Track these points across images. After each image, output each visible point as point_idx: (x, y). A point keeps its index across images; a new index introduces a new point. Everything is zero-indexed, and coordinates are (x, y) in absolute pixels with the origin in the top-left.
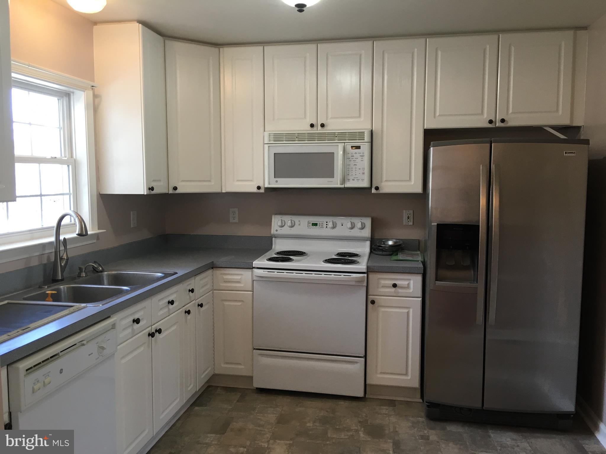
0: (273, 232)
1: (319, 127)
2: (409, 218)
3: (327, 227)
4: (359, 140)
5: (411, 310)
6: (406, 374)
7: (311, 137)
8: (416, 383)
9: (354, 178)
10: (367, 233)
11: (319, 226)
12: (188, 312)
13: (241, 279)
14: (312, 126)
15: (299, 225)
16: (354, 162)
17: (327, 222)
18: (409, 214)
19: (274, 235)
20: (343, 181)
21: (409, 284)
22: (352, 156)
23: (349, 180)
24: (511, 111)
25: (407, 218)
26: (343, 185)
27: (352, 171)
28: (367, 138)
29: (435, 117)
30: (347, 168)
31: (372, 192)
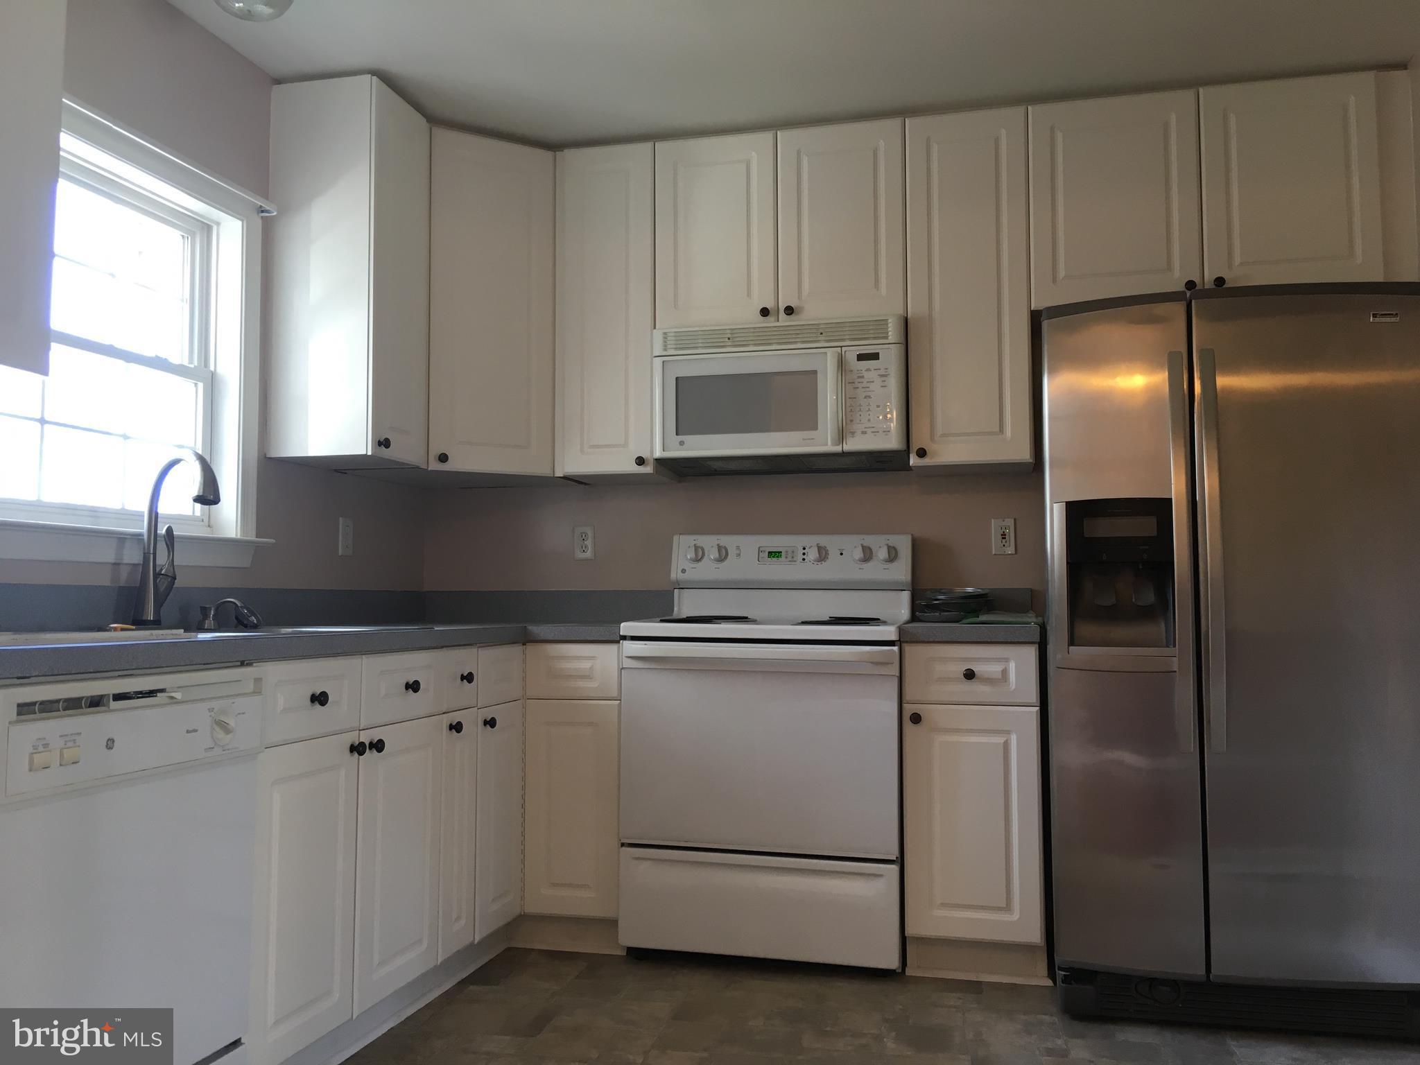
0: (675, 574)
1: (782, 314)
2: (1005, 538)
3: (804, 559)
4: (875, 338)
5: (1014, 738)
6: (1008, 908)
7: (762, 339)
8: (1034, 934)
9: (865, 428)
10: (901, 571)
11: (786, 557)
12: (457, 727)
13: (591, 668)
14: (765, 312)
15: (739, 555)
16: (864, 390)
17: (804, 549)
18: (1003, 528)
19: (678, 582)
20: (841, 436)
21: (1005, 672)
22: (859, 377)
23: (853, 433)
24: (1237, 259)
25: (1001, 537)
26: (839, 445)
27: (860, 413)
28: (893, 333)
29: (1054, 280)
30: (848, 404)
31: (911, 464)
